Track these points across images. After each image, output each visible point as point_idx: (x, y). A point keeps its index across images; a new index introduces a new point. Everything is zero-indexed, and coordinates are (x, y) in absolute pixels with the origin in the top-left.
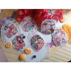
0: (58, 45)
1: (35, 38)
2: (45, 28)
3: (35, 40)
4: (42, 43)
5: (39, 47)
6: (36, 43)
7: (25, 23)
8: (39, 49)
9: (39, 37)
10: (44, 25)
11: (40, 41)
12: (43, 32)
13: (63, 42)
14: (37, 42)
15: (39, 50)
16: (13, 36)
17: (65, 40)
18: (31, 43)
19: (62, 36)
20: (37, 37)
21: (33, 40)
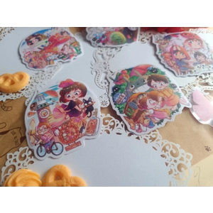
1: (139, 74)
3: (135, 80)
4: (170, 99)
5: (152, 111)
8: (146, 122)
9: (157, 74)
11: (161, 91)
14: (144, 88)
15: (143, 128)
16: (56, 62)
18: (114, 89)
20: (149, 74)
21: (127, 79)
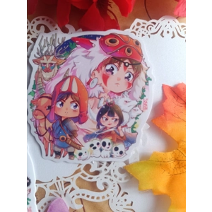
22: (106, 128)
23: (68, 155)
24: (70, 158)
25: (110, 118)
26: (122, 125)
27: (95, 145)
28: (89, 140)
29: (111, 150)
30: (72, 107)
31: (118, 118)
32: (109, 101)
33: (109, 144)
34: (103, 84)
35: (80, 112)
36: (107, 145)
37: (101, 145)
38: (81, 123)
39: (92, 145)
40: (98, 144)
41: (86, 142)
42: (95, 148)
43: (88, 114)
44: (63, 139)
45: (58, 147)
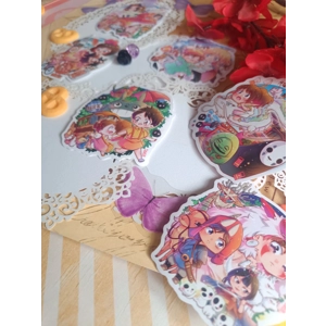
0: (168, 265)
1: (143, 98)
2: (230, 110)
3: (129, 102)
4: (131, 140)
5: (98, 136)
6: (115, 112)
7: (193, 47)
9: (159, 111)
10: (244, 94)
12: (202, 117)
13: (219, 290)
14: (124, 113)
15: (73, 143)
17: (251, 296)
19: (265, 250)
20: (152, 105)
21: (125, 95)
22: (230, 288)
23: (174, 275)
24: (173, 279)
25: (242, 284)
26: (248, 301)
27: (207, 293)
28: (206, 283)
29: (218, 314)
30: (217, 243)
31: (250, 291)
32: (254, 270)
33: (221, 306)
34: (259, 252)
35: (220, 253)
36: (218, 305)
37: (212, 299)
38: (212, 261)
39: (204, 289)
40: (211, 294)
41: (202, 280)
42: (204, 295)
43: (226, 261)
44: (185, 258)
45: (174, 259)
